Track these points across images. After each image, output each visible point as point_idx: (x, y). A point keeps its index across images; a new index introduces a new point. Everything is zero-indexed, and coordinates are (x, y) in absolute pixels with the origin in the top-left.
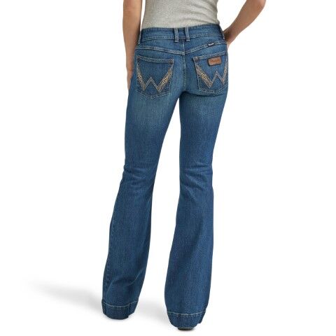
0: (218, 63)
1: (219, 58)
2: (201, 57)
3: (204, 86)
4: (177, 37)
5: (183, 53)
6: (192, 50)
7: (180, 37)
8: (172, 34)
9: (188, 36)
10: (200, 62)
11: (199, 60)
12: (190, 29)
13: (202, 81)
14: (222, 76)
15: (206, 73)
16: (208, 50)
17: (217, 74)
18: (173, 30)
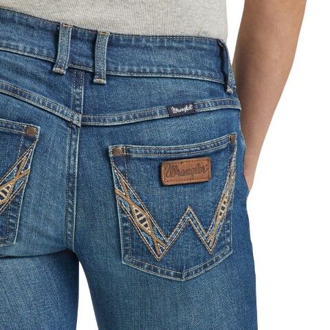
0: (197, 177)
1: (204, 162)
2: (137, 151)
3: (141, 250)
4: (64, 56)
5: (77, 120)
6: (111, 119)
7: (72, 61)
8: (49, 43)
9: (101, 67)
10: (132, 166)
11: (128, 158)
12: (115, 42)
13: (133, 232)
14: (206, 225)
15: (147, 206)
16: (169, 130)
17: (190, 216)
18: (54, 31)
